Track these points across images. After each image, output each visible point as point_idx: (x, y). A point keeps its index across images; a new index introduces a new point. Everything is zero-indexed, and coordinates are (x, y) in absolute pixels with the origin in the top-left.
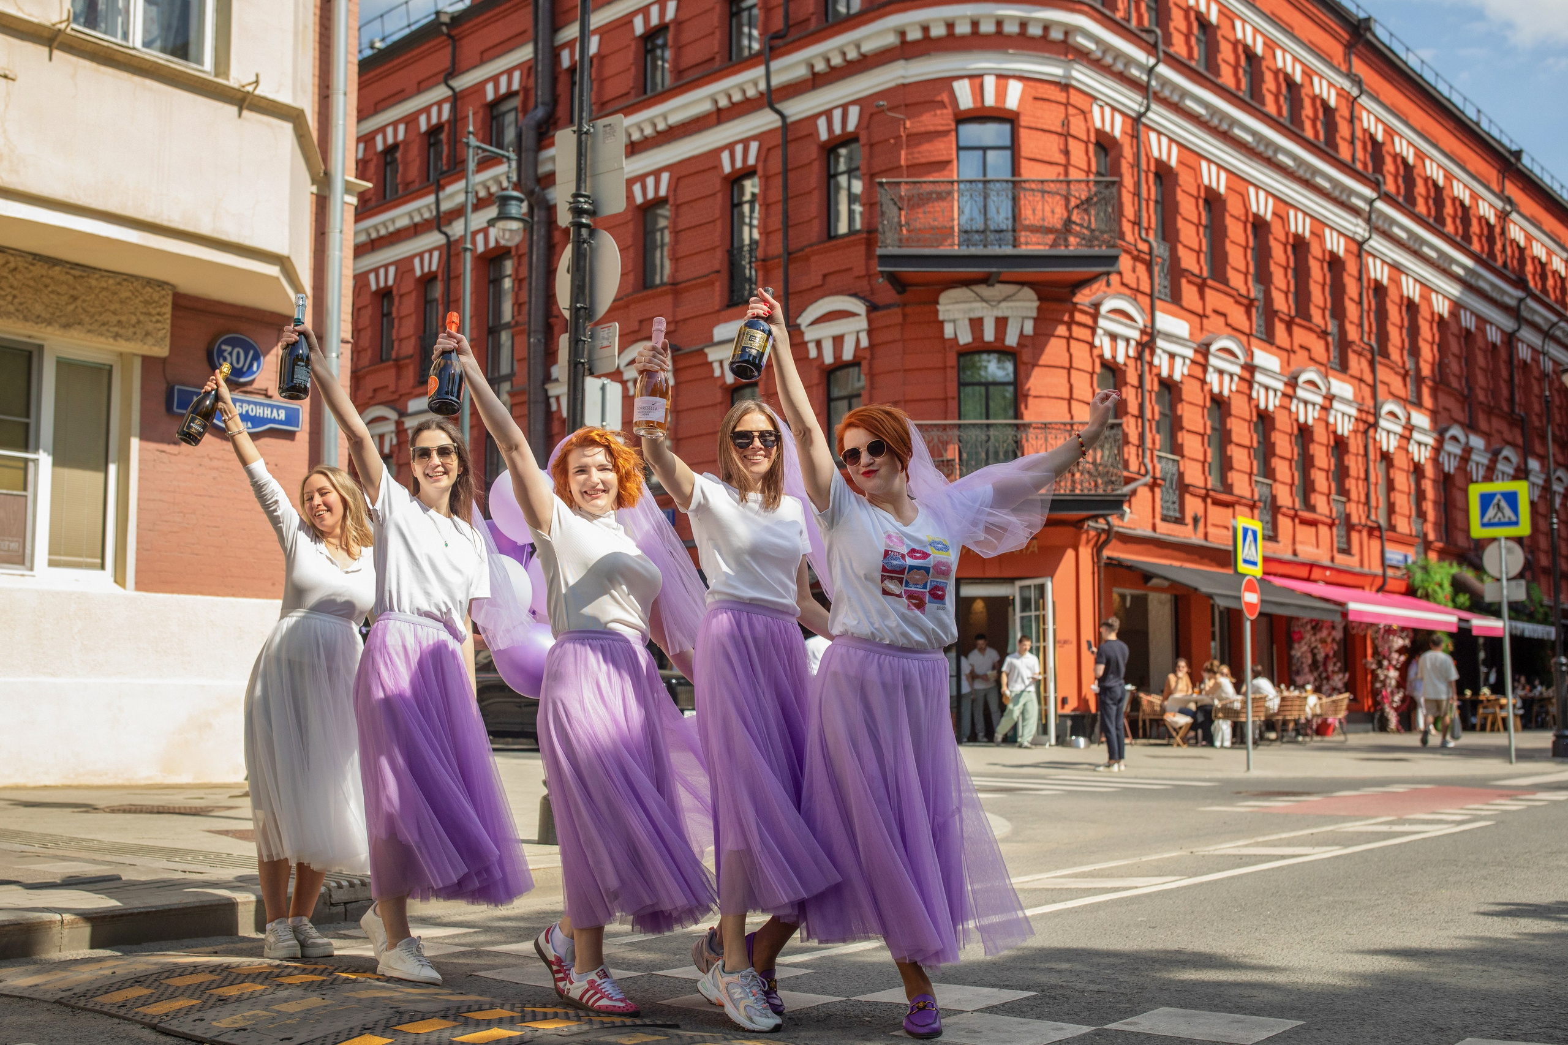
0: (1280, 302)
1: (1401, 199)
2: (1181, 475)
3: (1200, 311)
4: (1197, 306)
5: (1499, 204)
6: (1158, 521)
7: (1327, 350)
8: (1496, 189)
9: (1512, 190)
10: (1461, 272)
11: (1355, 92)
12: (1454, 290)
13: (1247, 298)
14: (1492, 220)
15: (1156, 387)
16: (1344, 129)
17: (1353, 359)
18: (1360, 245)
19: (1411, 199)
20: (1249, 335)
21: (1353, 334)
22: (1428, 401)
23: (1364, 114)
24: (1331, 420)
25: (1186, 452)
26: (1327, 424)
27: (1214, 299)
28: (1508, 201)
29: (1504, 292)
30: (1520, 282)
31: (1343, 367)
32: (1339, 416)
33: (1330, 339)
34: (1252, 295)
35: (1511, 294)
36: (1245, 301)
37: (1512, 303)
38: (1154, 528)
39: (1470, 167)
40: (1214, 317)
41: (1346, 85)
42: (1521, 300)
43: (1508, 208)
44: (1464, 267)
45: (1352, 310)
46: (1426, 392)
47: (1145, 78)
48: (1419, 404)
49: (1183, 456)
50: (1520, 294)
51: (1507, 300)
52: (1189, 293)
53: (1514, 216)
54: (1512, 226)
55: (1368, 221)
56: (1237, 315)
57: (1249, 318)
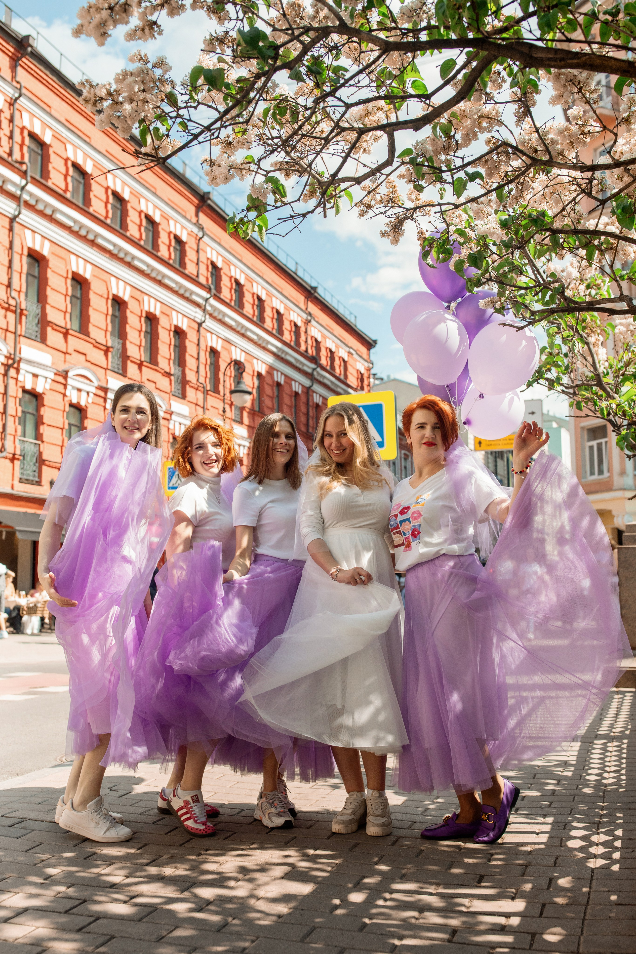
0: (133, 351)
1: (233, 304)
2: (40, 454)
3: (65, 351)
4: (62, 346)
5: (305, 316)
6: (16, 482)
7: (171, 384)
8: (304, 308)
9: (313, 308)
10: (274, 350)
11: (200, 234)
12: (270, 359)
13: (106, 346)
14: (299, 323)
15: (20, 394)
16: (191, 255)
17: (190, 392)
18: (200, 325)
19: (241, 305)
20: (106, 369)
21: (191, 376)
22: (246, 420)
23: (208, 250)
24: (171, 427)
25: (45, 438)
26: (169, 429)
27: (74, 343)
28: (310, 314)
29: (304, 365)
30: (315, 360)
31: (184, 396)
32: (177, 425)
33: (172, 378)
34: (109, 344)
35: (309, 366)
36: (104, 348)
37: (310, 371)
38: (12, 488)
39: (285, 293)
40: (75, 354)
41: (195, 230)
42: (314, 369)
43: (309, 318)
44: (277, 347)
45: (191, 362)
46: (245, 414)
47: (19, 192)
48: (241, 422)
49: (43, 442)
50: (313, 366)
51: (306, 368)
52: (53, 337)
53: (313, 323)
54: (313, 329)
55: (204, 310)
56: (98, 356)
57: (107, 358)
